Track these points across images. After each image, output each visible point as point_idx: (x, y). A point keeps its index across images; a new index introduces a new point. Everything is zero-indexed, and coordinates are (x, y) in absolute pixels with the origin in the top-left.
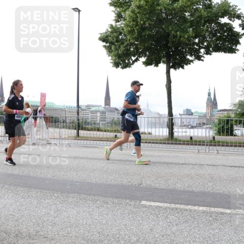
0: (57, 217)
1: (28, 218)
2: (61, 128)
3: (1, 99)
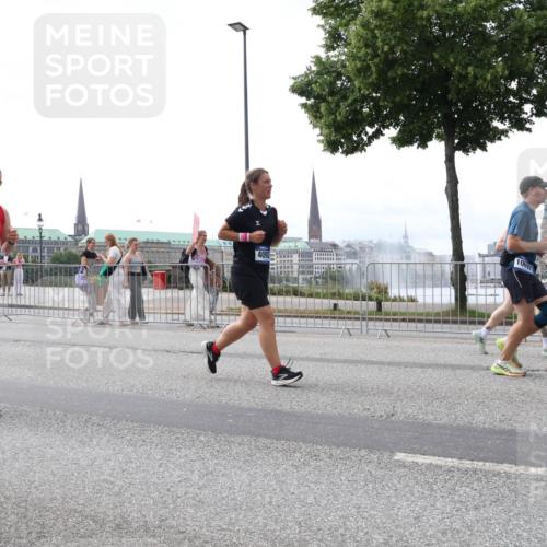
0: (205, 487)
1: (142, 489)
3: (80, 227)
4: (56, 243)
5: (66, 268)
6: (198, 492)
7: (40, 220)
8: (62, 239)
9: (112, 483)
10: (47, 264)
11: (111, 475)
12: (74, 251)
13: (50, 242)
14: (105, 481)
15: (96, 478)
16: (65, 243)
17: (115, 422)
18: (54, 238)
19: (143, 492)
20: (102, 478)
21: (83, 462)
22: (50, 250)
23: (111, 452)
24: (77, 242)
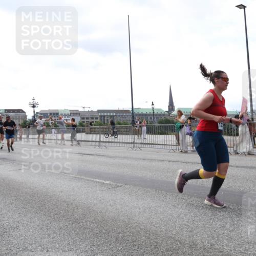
0: (233, 231)
1: (202, 230)
2: (234, 136)
3: (171, 107)
4: (160, 115)
5: (165, 126)
6: (229, 233)
7: (153, 104)
8: (163, 113)
9: (188, 226)
10: (156, 124)
11: (187, 222)
12: (168, 118)
13: (157, 114)
14: (184, 224)
15: (180, 223)
16: (164, 115)
17: (189, 197)
18: (159, 113)
19: (202, 231)
20: (184, 223)
21: (175, 215)
22: (158, 118)
23: (188, 211)
24: (169, 114)
